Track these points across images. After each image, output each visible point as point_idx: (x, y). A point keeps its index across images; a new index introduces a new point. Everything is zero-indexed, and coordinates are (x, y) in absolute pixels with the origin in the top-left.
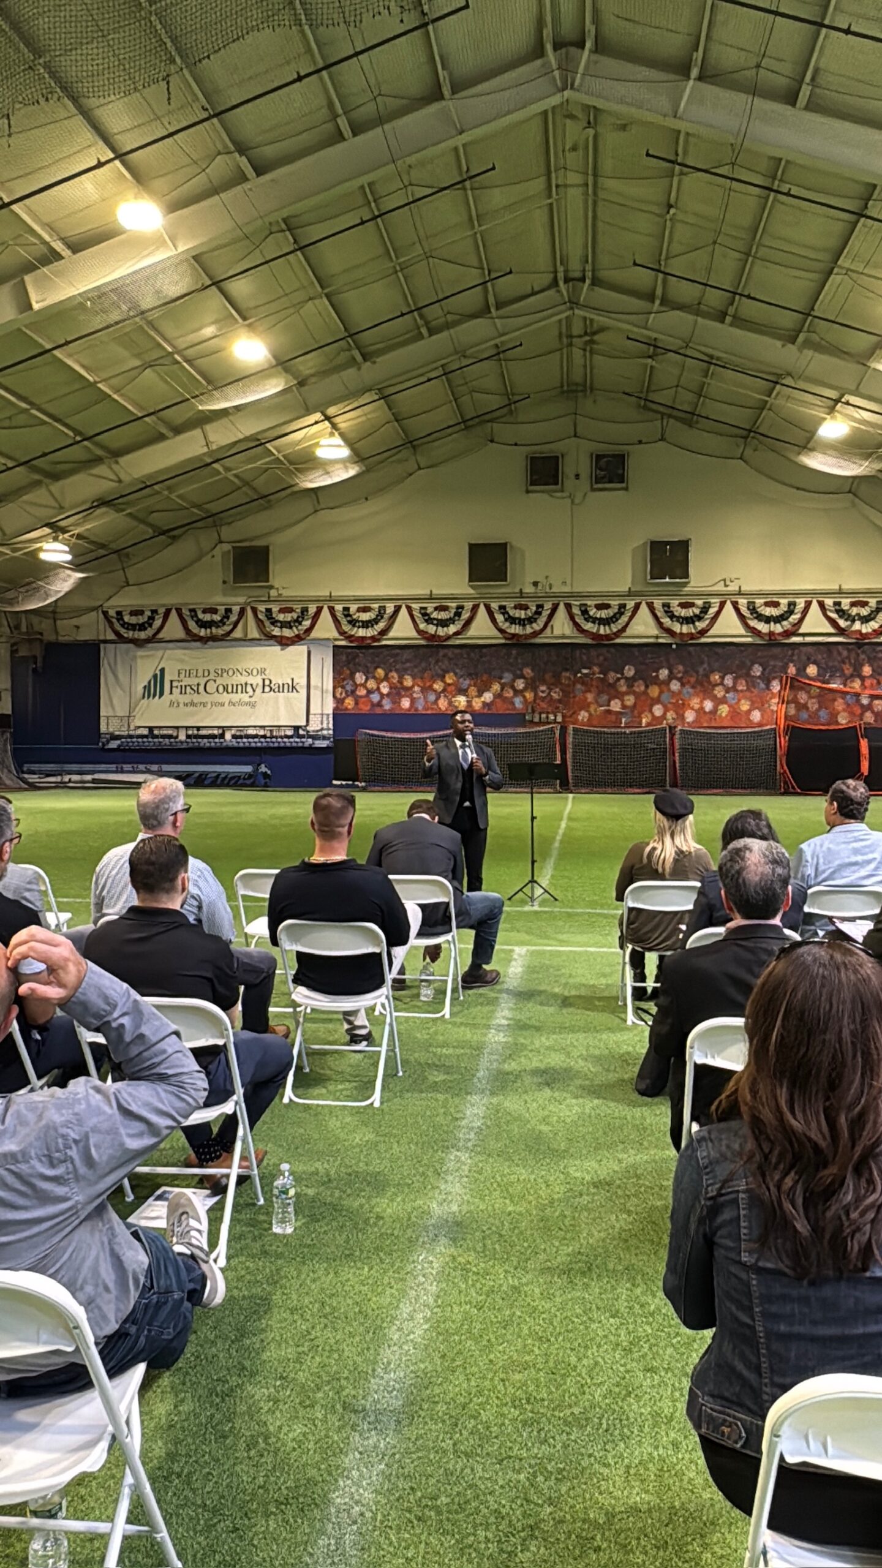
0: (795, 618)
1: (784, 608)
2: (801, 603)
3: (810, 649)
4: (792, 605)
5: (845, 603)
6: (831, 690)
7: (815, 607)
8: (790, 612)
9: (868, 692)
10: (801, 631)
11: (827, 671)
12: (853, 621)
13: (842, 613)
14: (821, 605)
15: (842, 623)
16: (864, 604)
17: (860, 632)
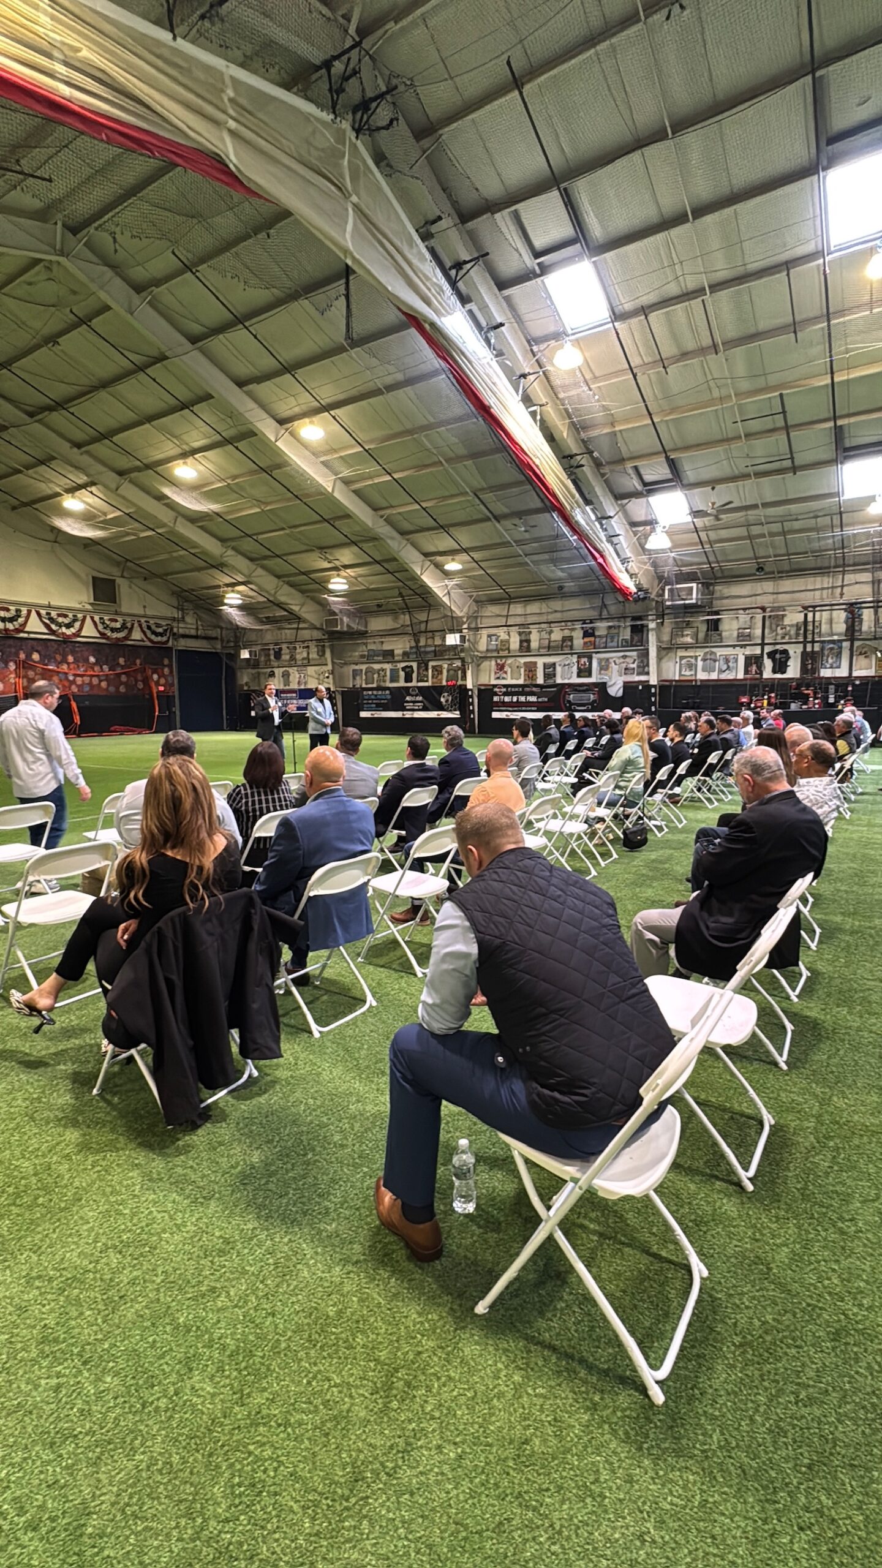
0: (21, 620)
1: (13, 613)
2: (24, 611)
3: (35, 643)
4: (18, 611)
5: (54, 614)
6: (50, 670)
7: (34, 614)
8: (19, 616)
9: (72, 672)
10: (27, 629)
11: (46, 658)
12: (61, 627)
13: (52, 620)
14: (38, 614)
15: (54, 627)
16: (66, 616)
17: (63, 634)
